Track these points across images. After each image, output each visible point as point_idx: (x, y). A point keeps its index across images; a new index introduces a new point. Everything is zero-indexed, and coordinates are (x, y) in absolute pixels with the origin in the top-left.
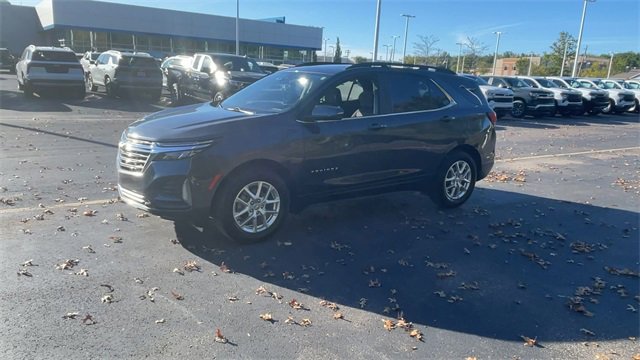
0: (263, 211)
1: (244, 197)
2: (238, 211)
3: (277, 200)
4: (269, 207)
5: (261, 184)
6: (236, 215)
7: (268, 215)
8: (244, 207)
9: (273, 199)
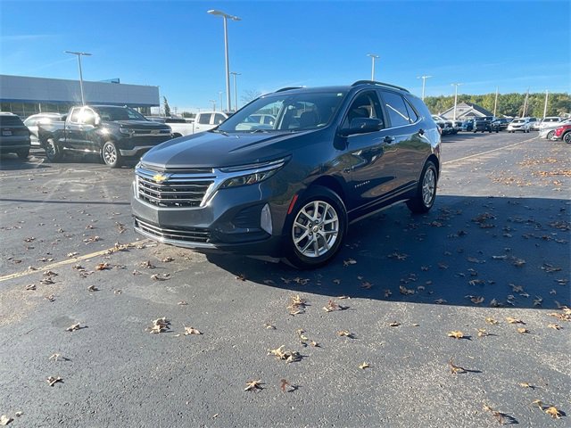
0: (323, 233)
1: (301, 220)
2: (298, 235)
3: (336, 218)
4: (327, 227)
5: (316, 204)
6: (296, 241)
7: (327, 236)
8: (303, 231)
9: (330, 218)
